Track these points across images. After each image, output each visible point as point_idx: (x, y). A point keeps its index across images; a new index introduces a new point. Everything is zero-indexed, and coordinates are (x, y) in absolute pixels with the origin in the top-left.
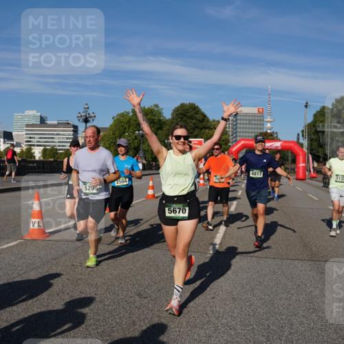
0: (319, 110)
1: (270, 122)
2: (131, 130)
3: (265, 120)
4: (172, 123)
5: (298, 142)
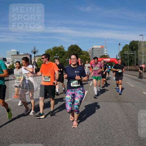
0: (124, 46)
1: (106, 51)
2: (52, 56)
3: (104, 50)
4: (68, 53)
5: (117, 59)
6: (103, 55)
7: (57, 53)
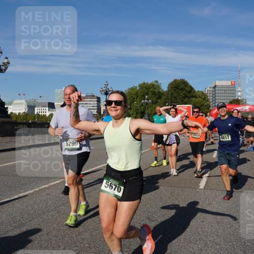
1: (240, 91)
2: (138, 100)
3: (237, 90)
4: (168, 94)
6: (234, 100)
7: (147, 94)
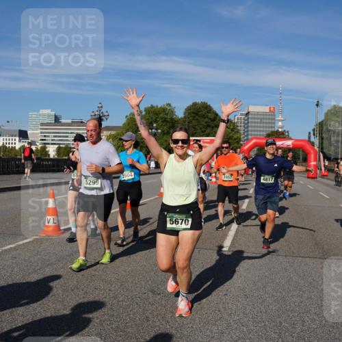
1: (281, 121)
3: (277, 119)
4: (184, 122)
5: (309, 141)
6: (273, 132)
7: (156, 121)
